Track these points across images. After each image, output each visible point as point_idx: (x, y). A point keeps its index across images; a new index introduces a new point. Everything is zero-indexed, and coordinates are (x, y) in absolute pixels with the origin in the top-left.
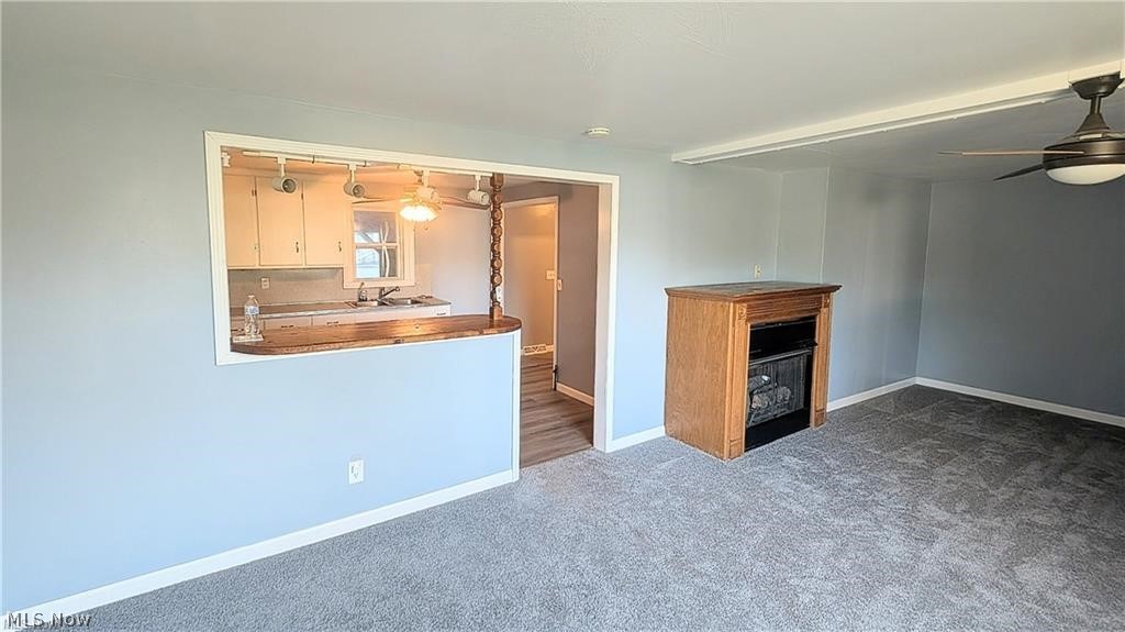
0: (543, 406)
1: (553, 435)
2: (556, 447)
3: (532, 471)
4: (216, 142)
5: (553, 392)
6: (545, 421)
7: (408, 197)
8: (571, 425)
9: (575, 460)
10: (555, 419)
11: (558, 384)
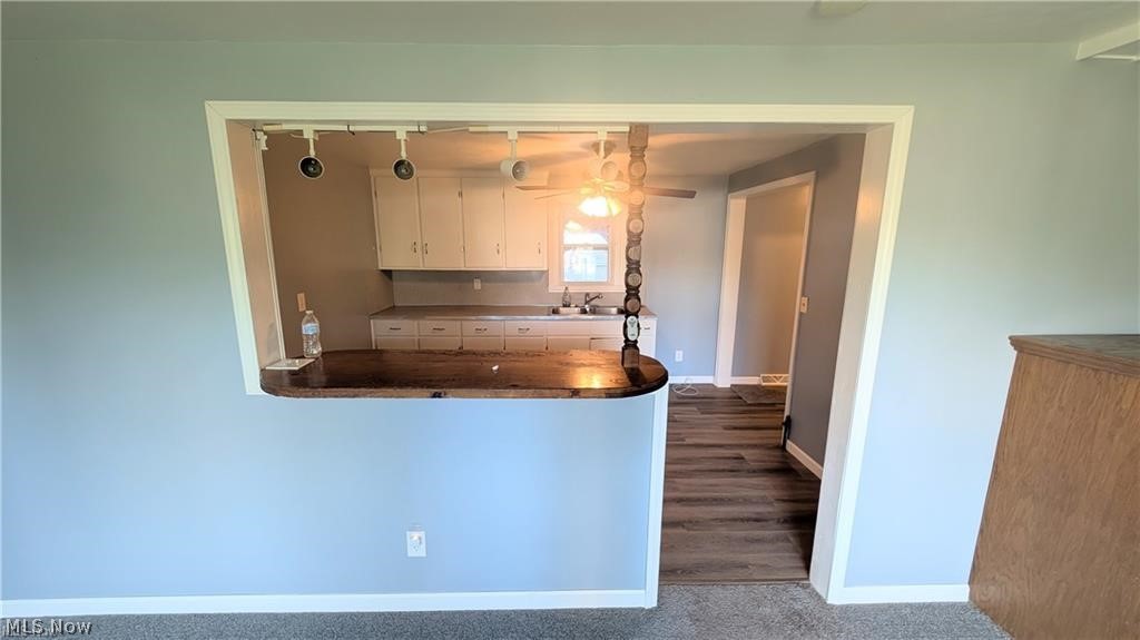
0: (754, 472)
1: (740, 532)
2: (743, 558)
3: (684, 595)
4: (219, 114)
5: (778, 453)
6: (747, 501)
7: (587, 186)
8: (785, 521)
9: (767, 601)
10: (764, 501)
11: (788, 441)
